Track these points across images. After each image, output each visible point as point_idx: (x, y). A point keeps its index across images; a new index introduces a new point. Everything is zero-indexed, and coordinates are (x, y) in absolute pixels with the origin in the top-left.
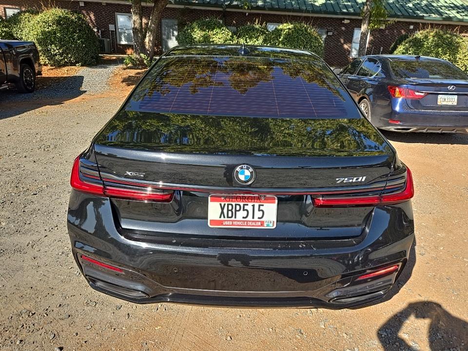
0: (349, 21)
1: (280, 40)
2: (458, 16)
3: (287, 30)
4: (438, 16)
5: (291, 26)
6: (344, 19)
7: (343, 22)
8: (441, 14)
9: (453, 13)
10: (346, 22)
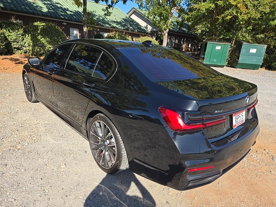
0: (66, 24)
1: (39, 32)
2: (117, 26)
3: (42, 26)
4: (109, 26)
5: (44, 24)
6: (63, 22)
7: (63, 24)
8: (110, 25)
9: (115, 25)
10: (65, 24)
